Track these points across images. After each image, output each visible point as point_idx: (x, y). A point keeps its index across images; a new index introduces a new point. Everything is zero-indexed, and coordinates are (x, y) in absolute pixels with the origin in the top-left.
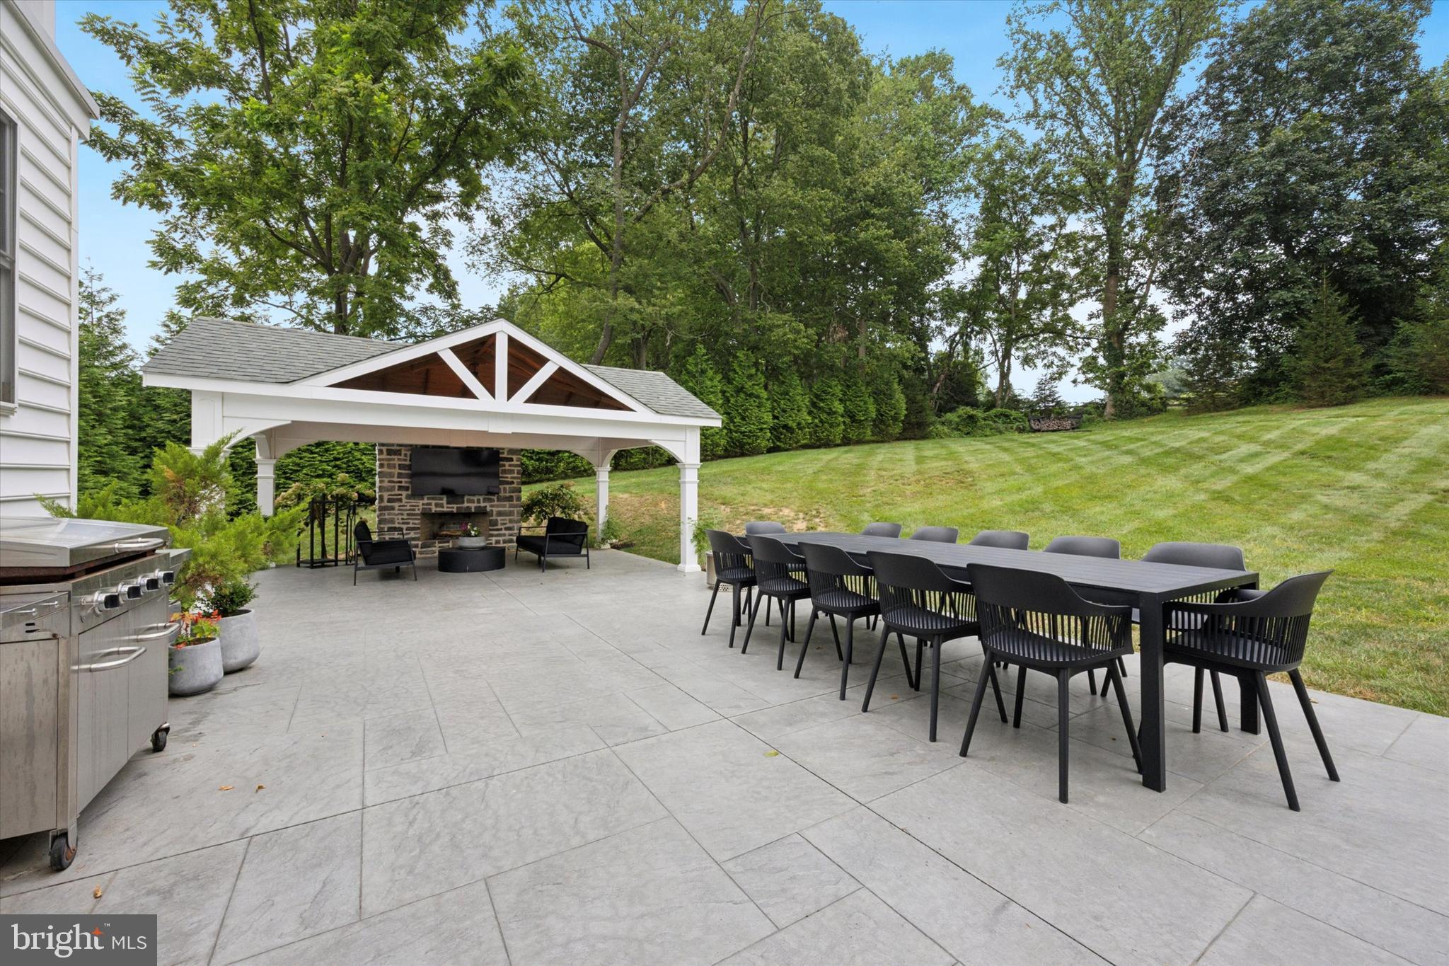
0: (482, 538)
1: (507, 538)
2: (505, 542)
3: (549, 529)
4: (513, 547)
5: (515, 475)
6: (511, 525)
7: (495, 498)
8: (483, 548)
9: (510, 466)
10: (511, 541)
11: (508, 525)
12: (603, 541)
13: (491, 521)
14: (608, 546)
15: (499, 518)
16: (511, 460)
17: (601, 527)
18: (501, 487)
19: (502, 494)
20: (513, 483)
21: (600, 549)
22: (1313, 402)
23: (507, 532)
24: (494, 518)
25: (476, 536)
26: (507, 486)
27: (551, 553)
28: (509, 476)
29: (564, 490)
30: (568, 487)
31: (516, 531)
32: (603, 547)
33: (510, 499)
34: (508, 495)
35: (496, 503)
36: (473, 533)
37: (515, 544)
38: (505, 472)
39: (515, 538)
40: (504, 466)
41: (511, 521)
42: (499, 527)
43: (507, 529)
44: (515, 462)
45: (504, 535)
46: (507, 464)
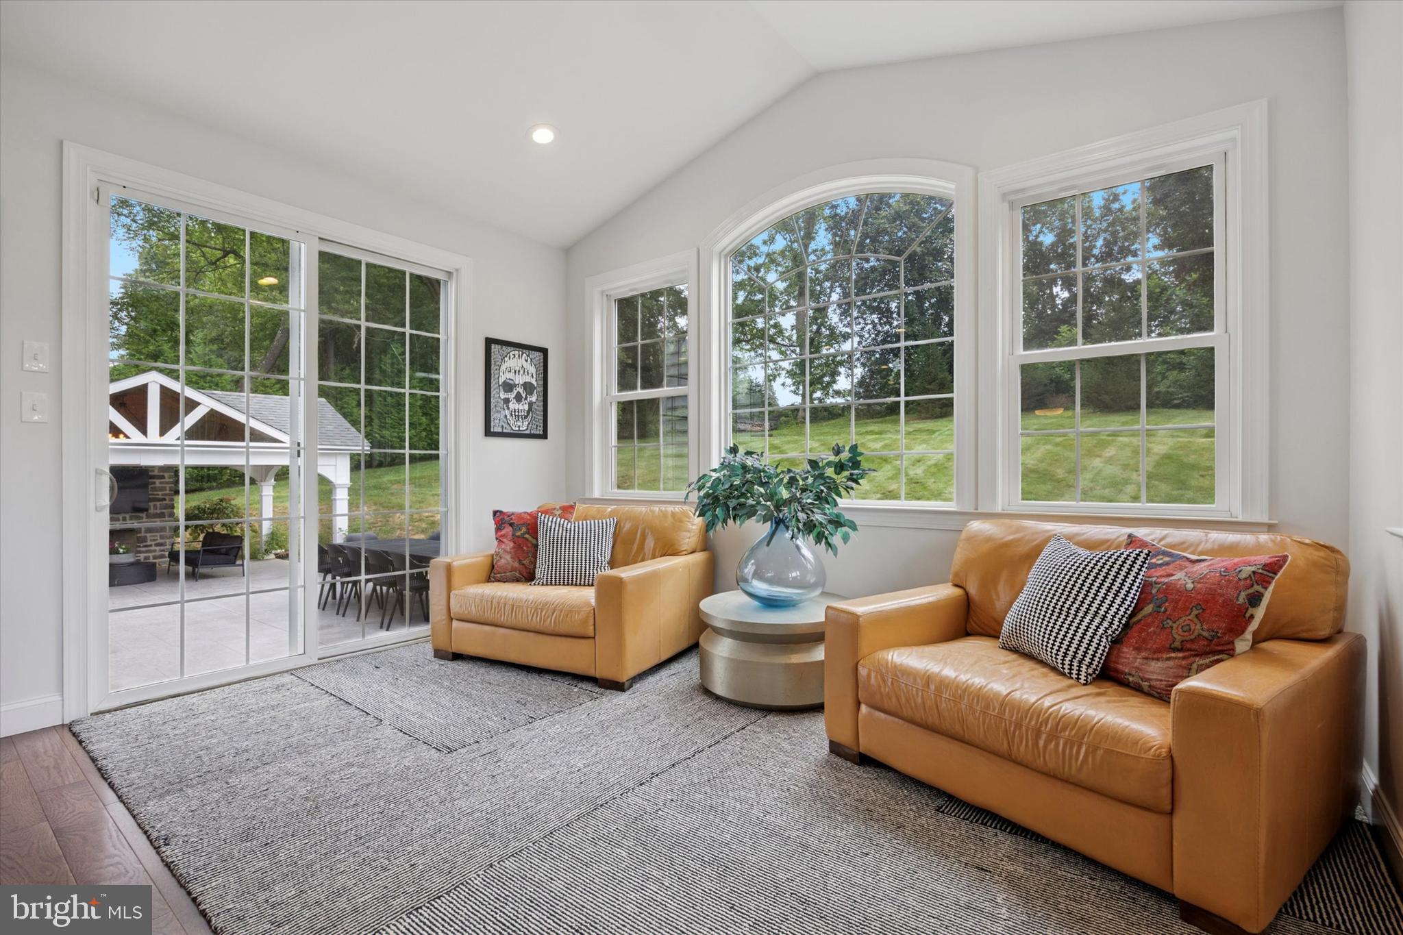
0: (132, 555)
1: (157, 553)
2: (155, 558)
3: (204, 543)
4: (164, 562)
5: (168, 492)
6: (162, 541)
7: (144, 515)
8: (132, 564)
9: (161, 483)
10: (162, 557)
11: (160, 541)
12: (267, 552)
13: (138, 538)
14: (273, 556)
15: (148, 535)
16: (163, 477)
17: (264, 539)
18: (151, 504)
19: (152, 511)
20: (165, 499)
21: (263, 559)
22: (923, 415)
23: (158, 548)
24: (143, 534)
25: (124, 553)
26: (158, 503)
27: (205, 564)
28: (160, 493)
29: (224, 504)
30: (228, 501)
31: (168, 547)
32: (266, 557)
33: (161, 515)
34: (158, 511)
35: (144, 520)
36: (121, 551)
37: (168, 559)
38: (154, 489)
39: (167, 554)
40: (154, 483)
41: (162, 537)
42: (149, 543)
43: (157, 545)
44: (167, 480)
45: (155, 551)
46: (157, 481)
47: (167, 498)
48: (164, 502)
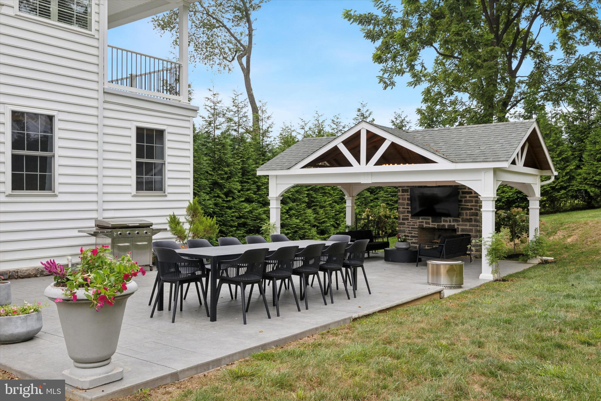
5: (474, 204)
9: (470, 197)
18: (464, 212)
19: (464, 217)
20: (472, 209)
24: (460, 233)
26: (468, 212)
28: (469, 204)
33: (470, 220)
34: (468, 217)
35: (461, 223)
38: (466, 201)
40: (466, 197)
46: (468, 196)
47: (473, 208)
48: (472, 211)
